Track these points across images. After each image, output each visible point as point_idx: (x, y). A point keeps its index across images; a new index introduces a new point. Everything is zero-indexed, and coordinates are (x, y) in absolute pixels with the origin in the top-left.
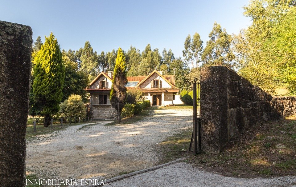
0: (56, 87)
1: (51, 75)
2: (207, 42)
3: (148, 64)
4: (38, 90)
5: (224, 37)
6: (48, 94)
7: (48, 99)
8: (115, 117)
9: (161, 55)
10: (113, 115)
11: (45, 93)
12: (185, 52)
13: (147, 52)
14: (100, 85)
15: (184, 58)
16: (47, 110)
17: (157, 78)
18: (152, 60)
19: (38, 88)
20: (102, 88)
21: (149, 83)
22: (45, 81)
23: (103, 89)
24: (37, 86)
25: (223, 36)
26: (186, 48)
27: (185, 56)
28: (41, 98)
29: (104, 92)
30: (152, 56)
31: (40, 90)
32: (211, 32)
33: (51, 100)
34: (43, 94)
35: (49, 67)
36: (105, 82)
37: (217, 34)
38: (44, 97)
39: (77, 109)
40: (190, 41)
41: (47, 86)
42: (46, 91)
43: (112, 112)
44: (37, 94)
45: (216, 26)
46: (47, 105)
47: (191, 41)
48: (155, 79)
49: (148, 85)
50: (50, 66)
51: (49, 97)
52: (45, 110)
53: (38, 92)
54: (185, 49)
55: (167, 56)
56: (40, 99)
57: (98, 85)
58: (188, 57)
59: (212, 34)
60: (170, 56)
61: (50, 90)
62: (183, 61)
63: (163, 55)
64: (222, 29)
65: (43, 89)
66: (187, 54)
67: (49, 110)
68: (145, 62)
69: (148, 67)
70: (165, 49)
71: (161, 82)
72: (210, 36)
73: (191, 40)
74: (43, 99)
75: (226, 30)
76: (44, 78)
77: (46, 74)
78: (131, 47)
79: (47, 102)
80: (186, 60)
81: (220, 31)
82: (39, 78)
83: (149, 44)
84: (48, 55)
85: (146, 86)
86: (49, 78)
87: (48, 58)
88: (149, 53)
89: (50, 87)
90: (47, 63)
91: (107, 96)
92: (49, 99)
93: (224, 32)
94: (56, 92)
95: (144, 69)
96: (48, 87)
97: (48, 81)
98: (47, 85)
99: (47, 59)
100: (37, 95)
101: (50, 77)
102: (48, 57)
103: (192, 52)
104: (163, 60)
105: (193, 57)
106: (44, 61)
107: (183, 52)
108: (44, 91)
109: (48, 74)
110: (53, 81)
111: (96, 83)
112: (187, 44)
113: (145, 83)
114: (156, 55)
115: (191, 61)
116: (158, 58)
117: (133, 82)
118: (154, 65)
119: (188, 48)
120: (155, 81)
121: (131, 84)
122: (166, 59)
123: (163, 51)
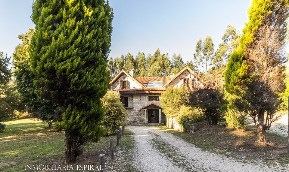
0: (97, 51)
2: (220, 45)
3: (159, 67)
6: (77, 69)
7: (77, 85)
8: (138, 121)
9: (171, 60)
10: (135, 119)
11: (68, 65)
12: (196, 55)
13: (156, 57)
14: (120, 85)
15: (195, 61)
16: (74, 118)
17: (188, 77)
18: (163, 64)
20: (122, 88)
21: (178, 83)
22: (66, 27)
23: (124, 90)
24: (41, 46)
25: (237, 38)
26: (197, 51)
27: (196, 59)
28: (55, 83)
29: (125, 93)
30: (163, 59)
31: (51, 56)
32: (225, 34)
33: (85, 87)
36: (126, 81)
37: (230, 37)
38: (65, 77)
39: (114, 113)
41: (72, 42)
43: (135, 115)
44: (43, 69)
45: (229, 28)
46: (72, 102)
47: (202, 44)
48: (186, 78)
51: (80, 77)
52: (68, 118)
53: (45, 62)
54: (196, 53)
55: (177, 60)
56: (51, 87)
57: (118, 85)
58: (199, 61)
59: (225, 36)
60: (179, 61)
61: (83, 57)
62: (194, 64)
63: (173, 59)
64: (236, 31)
65: (59, 51)
67: (78, 117)
68: (156, 66)
69: (159, 71)
70: (174, 53)
72: (223, 38)
74: (59, 83)
75: (240, 32)
76: (60, 20)
77: (67, 8)
78: (139, 53)
79: (71, 94)
80: (197, 64)
81: (233, 33)
82: (47, 20)
83: (159, 49)
88: (160, 57)
89: (80, 46)
91: (129, 97)
92: (79, 84)
93: (238, 34)
94: (97, 66)
95: (156, 72)
96: (75, 47)
97: (74, 28)
98: (70, 39)
100: (43, 74)
103: (203, 55)
104: (172, 64)
105: (204, 60)
107: (194, 55)
108: (62, 60)
110: (89, 32)
111: (116, 83)
112: (198, 48)
113: (173, 82)
114: (166, 59)
115: (202, 65)
116: (168, 62)
117: (155, 82)
118: (164, 68)
119: (200, 51)
120: (185, 80)
121: (155, 84)
122: (175, 63)
123: (172, 55)
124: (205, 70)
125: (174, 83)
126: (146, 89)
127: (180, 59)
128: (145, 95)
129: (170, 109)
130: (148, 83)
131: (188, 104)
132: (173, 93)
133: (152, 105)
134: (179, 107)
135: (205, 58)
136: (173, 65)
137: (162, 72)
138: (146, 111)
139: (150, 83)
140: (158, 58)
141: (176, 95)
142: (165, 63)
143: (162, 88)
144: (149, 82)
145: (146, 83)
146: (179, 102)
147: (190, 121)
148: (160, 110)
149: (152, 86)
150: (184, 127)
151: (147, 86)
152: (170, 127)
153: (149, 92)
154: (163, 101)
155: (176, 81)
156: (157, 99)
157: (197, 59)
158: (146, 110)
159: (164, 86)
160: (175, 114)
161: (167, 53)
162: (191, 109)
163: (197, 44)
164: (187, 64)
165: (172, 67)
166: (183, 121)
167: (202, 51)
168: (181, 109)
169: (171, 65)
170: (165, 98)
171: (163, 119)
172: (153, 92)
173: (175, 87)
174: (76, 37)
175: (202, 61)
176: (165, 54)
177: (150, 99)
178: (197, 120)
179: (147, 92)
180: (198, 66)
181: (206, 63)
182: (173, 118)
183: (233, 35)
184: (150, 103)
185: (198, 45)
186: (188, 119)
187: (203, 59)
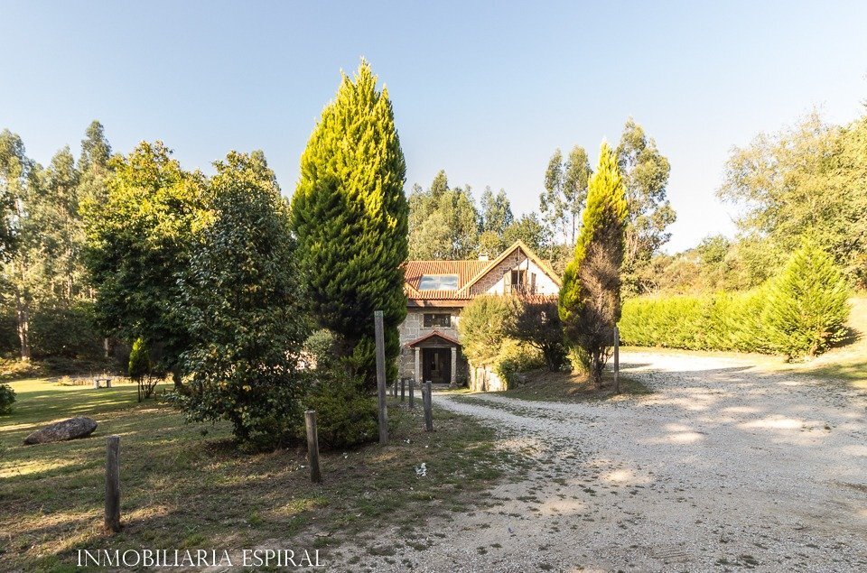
1: (387, 223)
3: (446, 228)
4: (339, 276)
5: (651, 160)
6: (382, 291)
9: (479, 207)
11: (373, 287)
12: (546, 198)
13: (437, 195)
15: (543, 216)
17: (523, 266)
18: (457, 218)
19: (341, 271)
21: (498, 281)
22: (369, 241)
25: (648, 159)
26: (550, 187)
27: (546, 209)
30: (455, 206)
34: (364, 289)
35: (378, 189)
37: (633, 154)
40: (561, 168)
41: (376, 262)
42: (373, 279)
45: (630, 129)
47: (563, 169)
48: (516, 268)
49: (494, 284)
50: (383, 187)
51: (384, 301)
54: (546, 191)
55: (495, 209)
58: (553, 215)
59: (621, 150)
60: (501, 208)
61: (387, 278)
62: (542, 223)
63: (484, 205)
64: (647, 139)
65: (362, 271)
66: (551, 206)
68: (437, 223)
69: (446, 238)
70: (488, 187)
71: (534, 275)
73: (563, 164)
75: (656, 143)
76: (360, 231)
77: (369, 219)
80: (549, 222)
81: (640, 144)
83: (443, 172)
84: (373, 144)
85: (489, 287)
86: (381, 233)
87: (374, 156)
88: (446, 198)
89: (386, 265)
90: (373, 174)
93: (653, 149)
95: (437, 242)
96: (381, 267)
97: (377, 243)
98: (375, 256)
99: (371, 161)
101: (382, 227)
102: (372, 151)
103: (564, 200)
104: (482, 218)
105: (567, 214)
106: (360, 167)
107: (542, 197)
108: (365, 282)
109: (377, 215)
110: (393, 245)
112: (553, 177)
113: (486, 280)
114: (466, 204)
115: (561, 226)
116: (471, 214)
117: (440, 275)
118: (461, 231)
119: (556, 189)
120: (514, 274)
121: (438, 281)
122: (490, 217)
123: (483, 192)
124: (569, 242)
125: (489, 282)
126: (418, 294)
127: (505, 205)
128: (416, 311)
129: (480, 346)
130: (420, 278)
131: (514, 336)
132: (488, 310)
133: (435, 336)
134: (499, 340)
135: (570, 208)
136: (485, 221)
137: (454, 241)
138: (417, 353)
139: (426, 279)
140: (443, 198)
141: (494, 316)
142: (462, 217)
143: (459, 292)
144: (425, 275)
145: (416, 279)
146: (500, 331)
147: (520, 367)
148: (454, 350)
149: (433, 286)
150: (508, 381)
151: (418, 288)
152: (479, 390)
153: (425, 303)
154: (464, 329)
155: (492, 276)
156: (447, 322)
157: (549, 209)
158: (418, 349)
159: (463, 288)
160: (491, 359)
161: (466, 185)
162: (519, 345)
163: (549, 169)
164: (521, 222)
165: (481, 229)
166: (507, 369)
167: (561, 186)
168: (503, 345)
169: (479, 221)
170: (469, 320)
171: (461, 373)
172: (436, 304)
173: (492, 291)
174: (380, 255)
175: (561, 215)
176: (464, 188)
177: (428, 321)
178: (531, 367)
179: (421, 304)
180: (552, 228)
181: (571, 222)
182: (487, 367)
183: (639, 150)
184: (429, 332)
185: (550, 171)
186: (516, 364)
187: (564, 211)
